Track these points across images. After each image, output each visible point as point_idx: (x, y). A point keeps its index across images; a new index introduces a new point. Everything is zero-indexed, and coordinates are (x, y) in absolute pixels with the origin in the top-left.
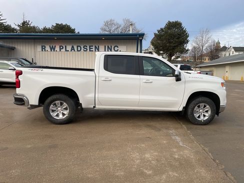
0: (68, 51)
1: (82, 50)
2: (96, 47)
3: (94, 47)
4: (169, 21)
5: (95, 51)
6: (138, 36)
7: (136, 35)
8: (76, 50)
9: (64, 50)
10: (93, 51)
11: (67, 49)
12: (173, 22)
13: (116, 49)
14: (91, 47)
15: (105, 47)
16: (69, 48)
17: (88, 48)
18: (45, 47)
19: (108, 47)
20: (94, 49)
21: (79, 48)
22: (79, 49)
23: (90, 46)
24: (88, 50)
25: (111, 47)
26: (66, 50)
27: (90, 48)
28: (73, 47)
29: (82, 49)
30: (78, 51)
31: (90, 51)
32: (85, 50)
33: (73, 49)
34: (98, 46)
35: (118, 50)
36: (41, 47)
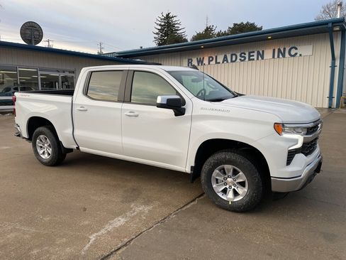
0: (219, 63)
1: (238, 60)
2: (258, 53)
3: (255, 54)
5: (258, 59)
8: (229, 61)
9: (214, 62)
10: (253, 59)
11: (218, 61)
13: (293, 52)
14: (252, 54)
15: (274, 50)
16: (220, 59)
17: (247, 56)
18: (192, 61)
19: (279, 50)
20: (255, 57)
21: (234, 57)
22: (234, 59)
23: (249, 53)
24: (247, 59)
25: (284, 49)
26: (216, 63)
27: (250, 56)
28: (225, 57)
29: (239, 58)
30: (232, 61)
31: (250, 60)
32: (243, 59)
33: (225, 59)
34: (263, 51)
35: (296, 54)
36: (187, 60)
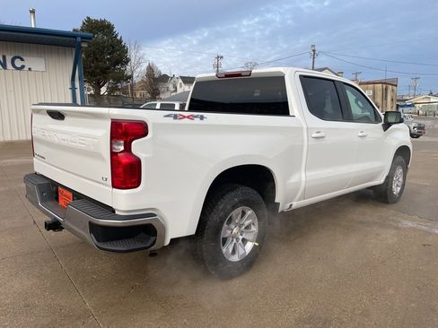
4: (88, 18)
6: (79, 39)
7: (75, 37)
12: (96, 21)
13: (18, 63)
35: (23, 67)
